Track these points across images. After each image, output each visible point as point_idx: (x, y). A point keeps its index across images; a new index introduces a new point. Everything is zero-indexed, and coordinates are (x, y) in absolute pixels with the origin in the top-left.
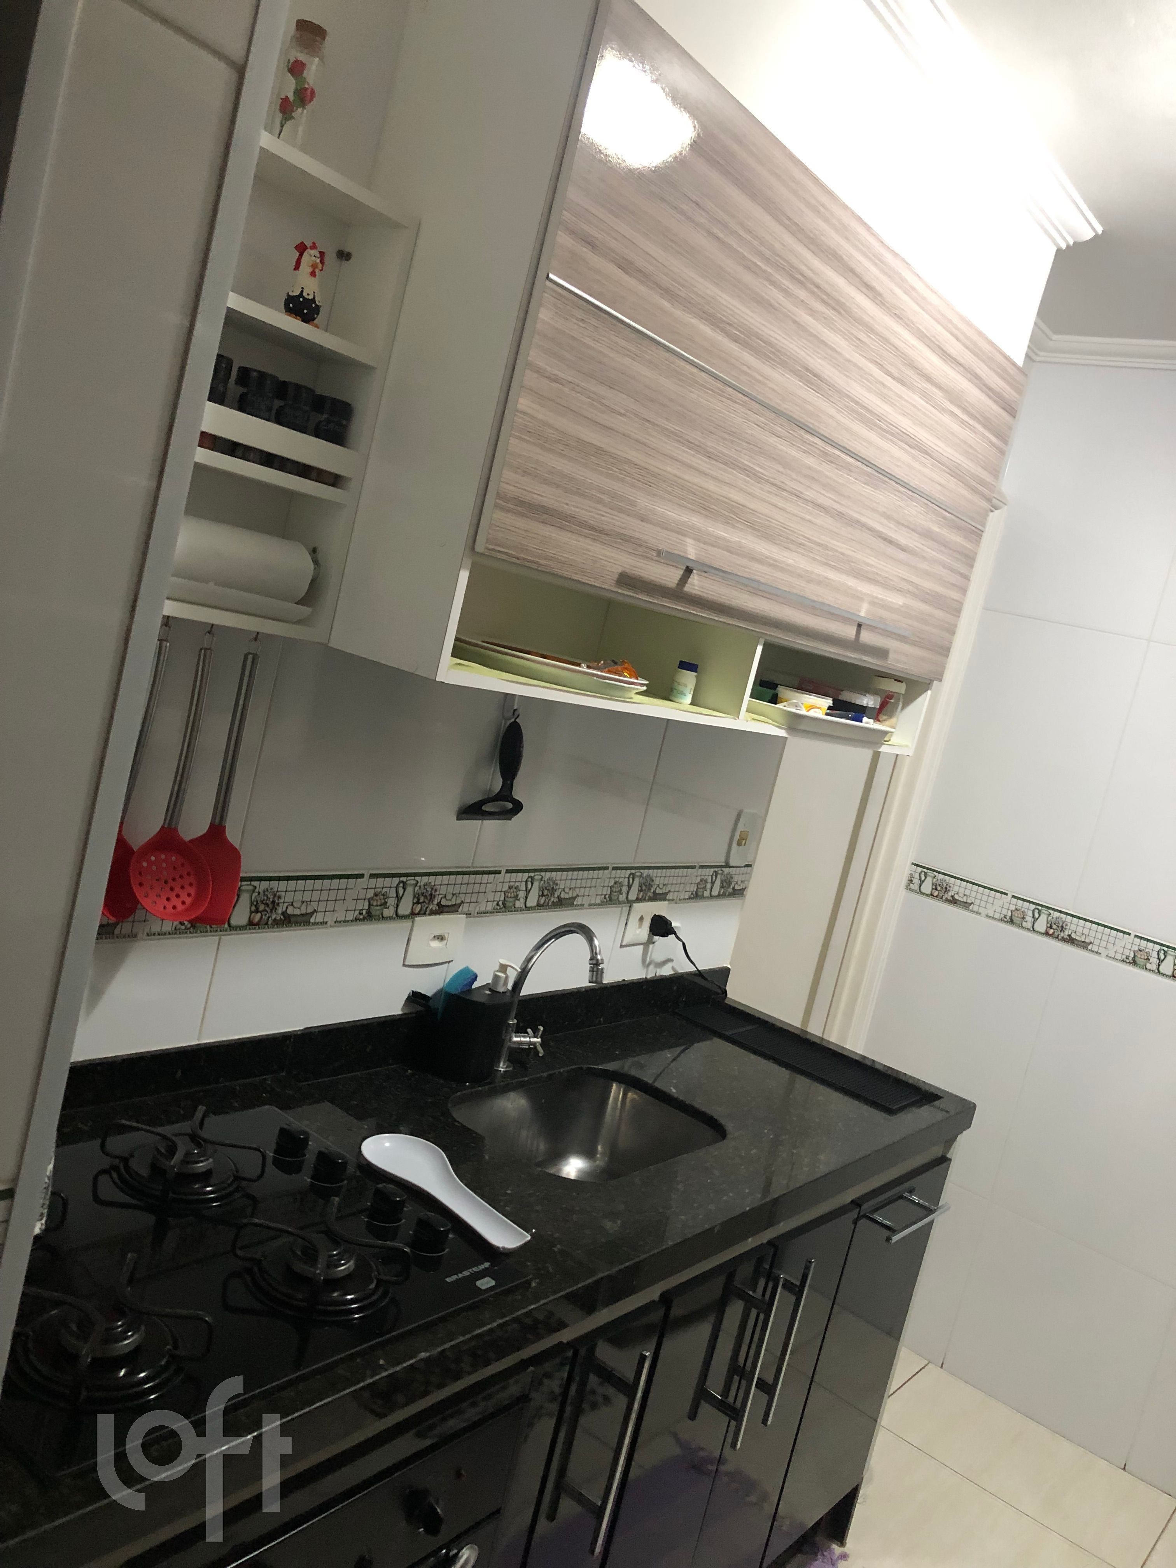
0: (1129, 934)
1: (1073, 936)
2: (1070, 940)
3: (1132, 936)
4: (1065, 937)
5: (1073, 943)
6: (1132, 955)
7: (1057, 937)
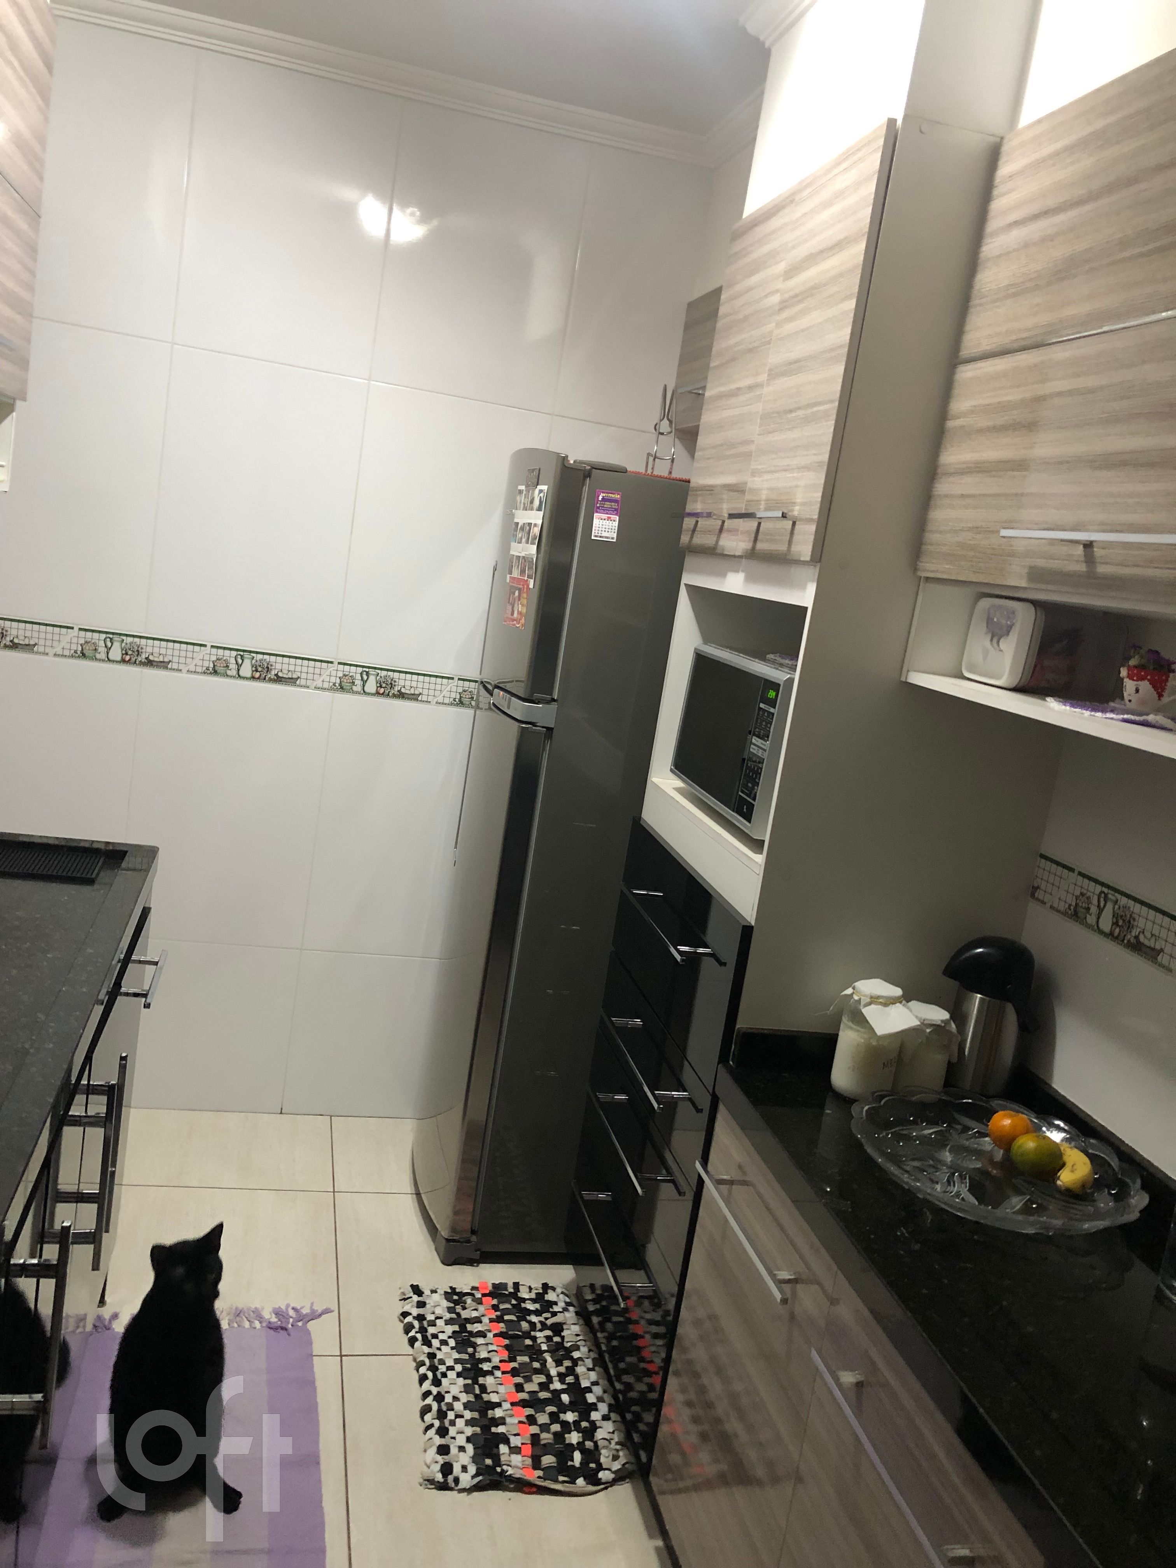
0: (205, 646)
1: (151, 658)
2: (149, 663)
3: (209, 647)
4: (143, 661)
5: (152, 665)
6: (212, 665)
7: (135, 662)
